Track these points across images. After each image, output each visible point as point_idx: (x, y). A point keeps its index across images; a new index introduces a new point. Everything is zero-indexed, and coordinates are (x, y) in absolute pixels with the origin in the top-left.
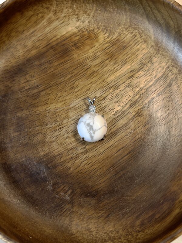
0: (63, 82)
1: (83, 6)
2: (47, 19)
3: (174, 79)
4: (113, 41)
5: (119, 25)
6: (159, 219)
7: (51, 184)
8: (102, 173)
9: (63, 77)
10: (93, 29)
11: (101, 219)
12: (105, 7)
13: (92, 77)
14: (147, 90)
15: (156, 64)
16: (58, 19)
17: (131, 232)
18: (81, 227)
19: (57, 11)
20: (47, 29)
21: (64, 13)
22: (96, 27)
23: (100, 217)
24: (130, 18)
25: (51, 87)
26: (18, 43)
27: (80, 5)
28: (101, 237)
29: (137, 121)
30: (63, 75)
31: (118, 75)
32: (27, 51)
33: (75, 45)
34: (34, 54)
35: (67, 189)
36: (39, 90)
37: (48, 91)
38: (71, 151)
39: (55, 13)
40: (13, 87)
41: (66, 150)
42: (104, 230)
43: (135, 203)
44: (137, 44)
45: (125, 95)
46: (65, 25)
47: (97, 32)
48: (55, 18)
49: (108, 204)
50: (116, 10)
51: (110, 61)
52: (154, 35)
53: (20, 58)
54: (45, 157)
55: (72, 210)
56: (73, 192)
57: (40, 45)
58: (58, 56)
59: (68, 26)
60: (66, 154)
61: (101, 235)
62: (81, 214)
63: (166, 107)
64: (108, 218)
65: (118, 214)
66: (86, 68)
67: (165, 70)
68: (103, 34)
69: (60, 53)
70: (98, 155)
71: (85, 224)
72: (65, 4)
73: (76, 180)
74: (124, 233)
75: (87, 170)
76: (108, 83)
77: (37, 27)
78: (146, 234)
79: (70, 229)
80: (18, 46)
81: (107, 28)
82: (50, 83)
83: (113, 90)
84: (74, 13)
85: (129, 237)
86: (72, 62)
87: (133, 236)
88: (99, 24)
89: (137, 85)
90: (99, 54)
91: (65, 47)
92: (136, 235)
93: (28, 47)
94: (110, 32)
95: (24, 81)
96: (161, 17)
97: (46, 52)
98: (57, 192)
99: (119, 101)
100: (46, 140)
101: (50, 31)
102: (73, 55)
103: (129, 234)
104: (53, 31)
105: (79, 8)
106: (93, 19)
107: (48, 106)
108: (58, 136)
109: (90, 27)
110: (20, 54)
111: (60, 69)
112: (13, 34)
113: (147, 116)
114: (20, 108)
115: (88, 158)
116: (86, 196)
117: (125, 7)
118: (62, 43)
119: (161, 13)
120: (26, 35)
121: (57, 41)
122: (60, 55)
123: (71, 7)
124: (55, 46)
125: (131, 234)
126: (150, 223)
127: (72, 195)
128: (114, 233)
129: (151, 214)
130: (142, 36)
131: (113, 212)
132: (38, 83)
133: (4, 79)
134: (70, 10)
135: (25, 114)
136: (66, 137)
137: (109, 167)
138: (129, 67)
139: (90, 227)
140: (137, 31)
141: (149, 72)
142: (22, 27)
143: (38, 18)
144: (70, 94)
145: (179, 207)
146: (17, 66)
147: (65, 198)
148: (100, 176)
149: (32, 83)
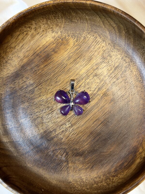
0: (49, 79)
1: (55, 21)
2: (30, 35)
3: (128, 66)
4: (80, 44)
5: (84, 31)
6: (127, 166)
7: (51, 151)
8: (85, 139)
9: (49, 75)
10: (65, 37)
11: (88, 169)
12: (71, 19)
13: (69, 73)
14: (109, 76)
15: (114, 57)
16: (38, 33)
17: (109, 177)
18: (75, 177)
19: (37, 28)
20: (32, 42)
21: (42, 28)
22: (67, 35)
23: (87, 169)
24: (91, 25)
25: (41, 84)
26: (13, 56)
27: (53, 21)
29: (104, 100)
31: (87, 68)
32: (21, 60)
33: (54, 50)
34: (25, 62)
35: (62, 153)
36: (33, 87)
37: (40, 87)
38: (61, 126)
39: (36, 29)
40: (15, 88)
41: (58, 126)
42: (91, 177)
43: (109, 156)
44: (98, 44)
45: (94, 82)
46: (44, 37)
47: (68, 38)
48: (36, 33)
49: (91, 159)
50: (80, 20)
51: (80, 59)
52: (110, 35)
53: (17, 66)
55: (68, 166)
56: (67, 154)
57: (29, 55)
59: (47, 37)
60: (59, 129)
61: (89, 180)
62: (74, 168)
63: (124, 87)
65: (99, 165)
66: (64, 67)
67: (120, 60)
68: (73, 39)
69: (44, 58)
70: (81, 127)
71: (77, 174)
72: (41, 22)
73: (68, 146)
74: (104, 178)
75: (75, 137)
76: (81, 75)
77: (25, 42)
78: (119, 178)
79: (68, 179)
80: (13, 58)
81: (75, 35)
82: (40, 81)
84: (49, 27)
85: (108, 180)
86: (53, 64)
87: (110, 180)
88: (69, 33)
89: (101, 74)
90: (72, 55)
91: (46, 54)
92: (112, 179)
93: (20, 57)
94: (78, 37)
95: (22, 82)
96: (114, 23)
97: (34, 58)
98: (56, 156)
99: (90, 88)
100: (44, 121)
101: (34, 43)
102: (53, 58)
103: (108, 178)
104: (36, 43)
105: (52, 23)
106: (63, 29)
107: (41, 97)
108: (51, 118)
109: (63, 36)
110: (15, 64)
111: (46, 69)
112: (8, 50)
113: (111, 95)
114: (23, 101)
115: (74, 129)
116: (76, 156)
117: (86, 18)
118: (45, 50)
119: (113, 20)
120: (17, 49)
121: (40, 49)
122: (44, 59)
123: (46, 23)
124: (39, 54)
125: (109, 179)
127: (67, 156)
128: (98, 179)
129: (121, 163)
130: (101, 37)
131: (95, 164)
132: (32, 82)
133: (8, 83)
134: (46, 26)
135: (26, 105)
136: (57, 117)
137: (88, 134)
138: (95, 61)
139: (81, 176)
140: (97, 34)
141: (109, 63)
142: (13, 44)
143: (24, 35)
144: (55, 87)
145: (139, 157)
146: (15, 72)
147: (62, 159)
148: (84, 141)
149: (28, 83)
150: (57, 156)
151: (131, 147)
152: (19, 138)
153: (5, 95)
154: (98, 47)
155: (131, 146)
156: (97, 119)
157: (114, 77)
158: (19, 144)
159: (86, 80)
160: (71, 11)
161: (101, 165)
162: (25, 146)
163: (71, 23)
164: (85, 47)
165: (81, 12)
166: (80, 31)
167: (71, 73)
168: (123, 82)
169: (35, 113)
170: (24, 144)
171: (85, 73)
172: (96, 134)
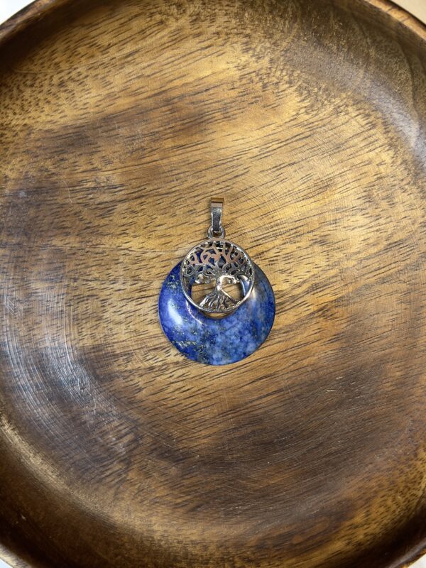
0: (175, 191)
1: (266, 20)
2: (172, 29)
4: (316, 123)
5: (344, 90)
6: (298, 547)
7: (93, 411)
8: (207, 417)
9: (177, 180)
10: (277, 81)
11: (181, 510)
12: (320, 36)
13: (243, 199)
14: (360, 261)
15: (400, 208)
16: (199, 35)
17: (233, 557)
19: (202, 17)
20: (167, 54)
21: (216, 24)
22: (286, 78)
23: (179, 508)
24: (373, 81)
25: (143, 196)
26: (90, 72)
27: (261, 17)
28: (170, 548)
29: (316, 327)
30: (178, 176)
31: (304, 209)
32: (108, 95)
33: (225, 109)
34: (122, 108)
35: (123, 432)
36: (113, 198)
37: (134, 204)
38: (152, 353)
39: (196, 19)
40: (57, 175)
41: (142, 348)
42: (179, 535)
43: (260, 498)
44: (370, 147)
45: (307, 261)
46: (211, 54)
47: (284, 91)
48: (192, 32)
49: (203, 483)
50: (346, 50)
51: (295, 171)
52: (419, 138)
53: (88, 110)
54: (94, 352)
55: (124, 476)
56: (135, 441)
57: (143, 90)
58: (178, 125)
59: (220, 58)
60: (141, 358)
61: (171, 544)
62: (140, 490)
63: (391, 313)
64: (195, 513)
66: (235, 174)
67: (416, 226)
68: (299, 99)
69: (184, 120)
70: (210, 378)
71: (143, 511)
72: (225, 5)
73: (150, 417)
74: (218, 555)
75: (179, 401)
76: (276, 223)
77: (145, 44)
79: (109, 514)
80: (88, 78)
81: (311, 88)
82: (143, 187)
83: (283, 242)
84: (241, 31)
85: (226, 566)
86: (207, 150)
88: (296, 74)
89: (341, 244)
90: (275, 147)
91: (197, 109)
94: (317, 100)
95: (84, 168)
97: (154, 109)
98: (102, 432)
99: (288, 272)
100: (106, 315)
101: (173, 59)
102: (214, 132)
103: (228, 558)
104: (180, 61)
105: (257, 23)
106: (283, 55)
107: (127, 239)
108: (132, 314)
109: (272, 74)
110: (88, 101)
111: (175, 159)
112: (81, 50)
113: (345, 321)
114: (64, 228)
115: (187, 377)
116: (161, 456)
117: (369, 53)
118: (196, 96)
120: (114, 56)
121: (183, 88)
122: (183, 124)
123: (237, 15)
124: (176, 100)
125: (230, 561)
126: (278, 550)
127: (133, 446)
128: (198, 548)
129: (286, 530)
130: (388, 132)
131: (207, 503)
132: (116, 179)
133: (41, 152)
134: (234, 22)
135: (70, 245)
136: (149, 320)
137: (225, 409)
138: (338, 196)
139: (151, 521)
140: (380, 115)
141: (377, 222)
142: (106, 36)
143: (151, 23)
144: (183, 226)
145: (346, 537)
146: (75, 128)
147: (116, 447)
148: (202, 422)
149: (102, 176)
150: (104, 433)
151: (334, 498)
152: (9, 336)
153: (17, 187)
154: (366, 157)
155: (336, 495)
156: (269, 373)
157: (373, 269)
158: (4, 352)
159: (285, 244)
160: (332, 14)
161: (225, 515)
162: (19, 367)
163: (315, 49)
164: (326, 140)
165: (361, 29)
166: (333, 85)
167: (250, 204)
168: (394, 297)
169: (87, 280)
170: (17, 360)
171: (290, 221)
172: (247, 416)
